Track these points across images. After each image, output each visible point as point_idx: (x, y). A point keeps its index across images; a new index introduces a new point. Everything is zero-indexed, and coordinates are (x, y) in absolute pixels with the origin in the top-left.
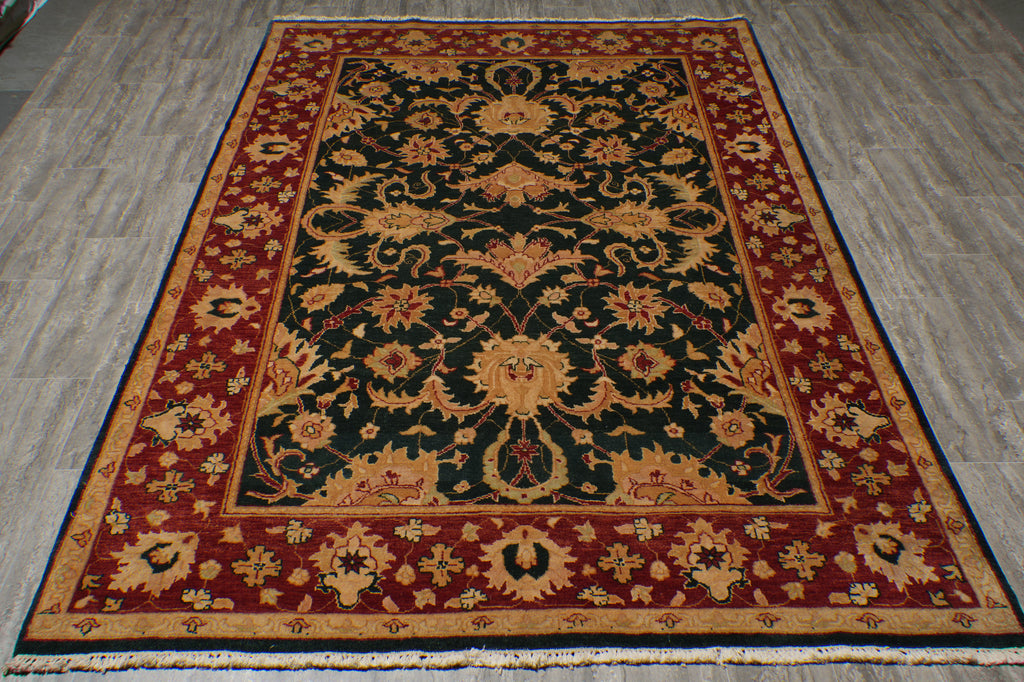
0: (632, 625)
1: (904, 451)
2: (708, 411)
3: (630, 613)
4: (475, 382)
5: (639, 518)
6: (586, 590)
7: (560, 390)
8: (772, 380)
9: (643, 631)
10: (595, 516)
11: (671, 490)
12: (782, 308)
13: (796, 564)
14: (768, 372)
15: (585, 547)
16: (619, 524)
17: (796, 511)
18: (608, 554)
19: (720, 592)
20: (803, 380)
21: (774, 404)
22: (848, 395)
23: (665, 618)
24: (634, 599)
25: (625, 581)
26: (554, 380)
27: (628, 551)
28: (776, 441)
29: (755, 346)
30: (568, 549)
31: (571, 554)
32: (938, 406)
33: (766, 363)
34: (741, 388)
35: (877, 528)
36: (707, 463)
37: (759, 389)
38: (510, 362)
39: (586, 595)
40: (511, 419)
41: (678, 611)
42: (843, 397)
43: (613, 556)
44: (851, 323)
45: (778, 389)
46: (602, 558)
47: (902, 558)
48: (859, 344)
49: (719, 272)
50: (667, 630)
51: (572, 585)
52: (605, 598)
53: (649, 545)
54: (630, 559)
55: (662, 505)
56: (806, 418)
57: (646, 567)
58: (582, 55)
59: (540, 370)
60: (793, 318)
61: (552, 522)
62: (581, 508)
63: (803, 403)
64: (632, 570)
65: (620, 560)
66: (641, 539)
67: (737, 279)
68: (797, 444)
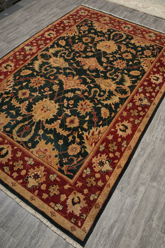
0: (6, 180)
1: (107, 180)
2: (73, 142)
3: (9, 177)
4: (33, 107)
5: (32, 158)
6: (6, 167)
7: (48, 118)
8: (96, 143)
9: (7, 183)
10: (24, 152)
11: (45, 156)
12: (118, 126)
13: (52, 191)
14: (97, 140)
15: (15, 157)
16: (27, 156)
17: (66, 178)
18: (18, 162)
19: (30, 186)
20: (103, 147)
21: (90, 150)
22: (110, 157)
23: (13, 183)
24: (12, 175)
25: (15, 170)
26: (49, 115)
27: (22, 164)
28: (81, 158)
29: (101, 132)
30: (12, 156)
31: (11, 157)
32: (130, 173)
33: (99, 137)
34: (87, 141)
35: (79, 195)
36: (59, 155)
37: (90, 143)
38: (45, 106)
39: (5, 168)
40: (31, 120)
41: (18, 183)
42: (108, 157)
43: (18, 163)
44: (131, 139)
45: (95, 146)
46: (16, 162)
47: (76, 205)
48: (127, 146)
49: (113, 108)
50: (11, 186)
51: (5, 164)
52: (7, 171)
53: (27, 166)
54: (21, 166)
55: (39, 158)
56: (93, 157)
57: (22, 170)
58: (140, 37)
59: (49, 111)
60: (119, 130)
61: (15, 148)
62: (23, 148)
63: (97, 152)
64: (19, 168)
65: (19, 165)
66: (28, 163)
67: (116, 112)
68: (84, 162)
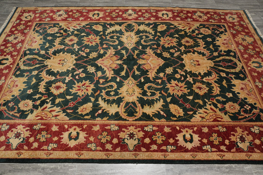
2: (34, 100)
4: (60, 54)
5: (5, 81)
7: (53, 69)
8: (42, 119)
10: (9, 73)
11: (10, 88)
12: (75, 129)
14: (44, 118)
15: (2, 71)
16: (6, 77)
20: (39, 128)
21: (31, 118)
22: (28, 140)
26: (56, 68)
28: (18, 115)
29: (57, 117)
30: (3, 68)
33: (50, 119)
34: (41, 110)
36: (16, 97)
37: (38, 115)
38: (66, 60)
40: (45, 60)
42: (28, 138)
44: (62, 150)
45: (37, 120)
48: (51, 150)
49: (97, 113)
55: (7, 86)
56: (23, 125)
59: (61, 66)
60: (69, 132)
61: (11, 66)
62: (13, 71)
63: (30, 126)
67: (93, 118)
68: (14, 120)
